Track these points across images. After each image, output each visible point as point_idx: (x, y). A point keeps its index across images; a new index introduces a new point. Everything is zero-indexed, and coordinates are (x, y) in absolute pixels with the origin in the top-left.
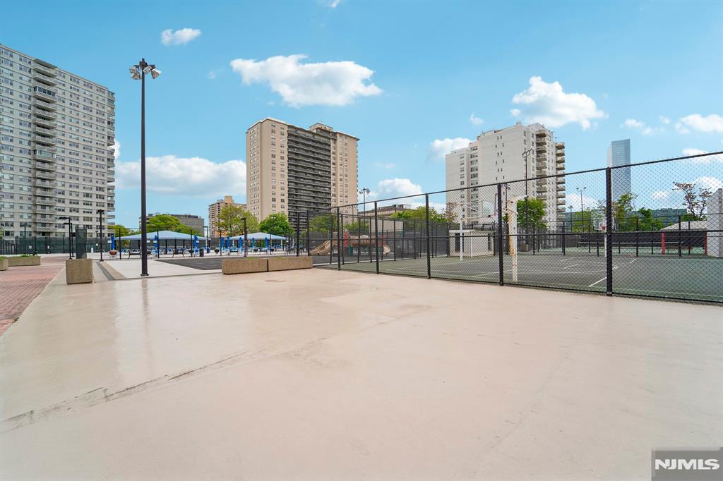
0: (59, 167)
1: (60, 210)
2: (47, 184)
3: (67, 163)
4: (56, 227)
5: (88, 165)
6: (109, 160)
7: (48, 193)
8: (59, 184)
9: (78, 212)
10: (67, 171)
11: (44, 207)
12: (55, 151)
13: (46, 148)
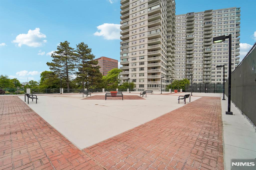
0: (213, 54)
1: (213, 73)
2: (208, 62)
3: (217, 51)
4: (211, 80)
5: (226, 50)
6: (236, 44)
7: (209, 66)
8: (213, 61)
9: (221, 73)
10: (216, 55)
11: (207, 72)
12: (212, 47)
13: (208, 47)
